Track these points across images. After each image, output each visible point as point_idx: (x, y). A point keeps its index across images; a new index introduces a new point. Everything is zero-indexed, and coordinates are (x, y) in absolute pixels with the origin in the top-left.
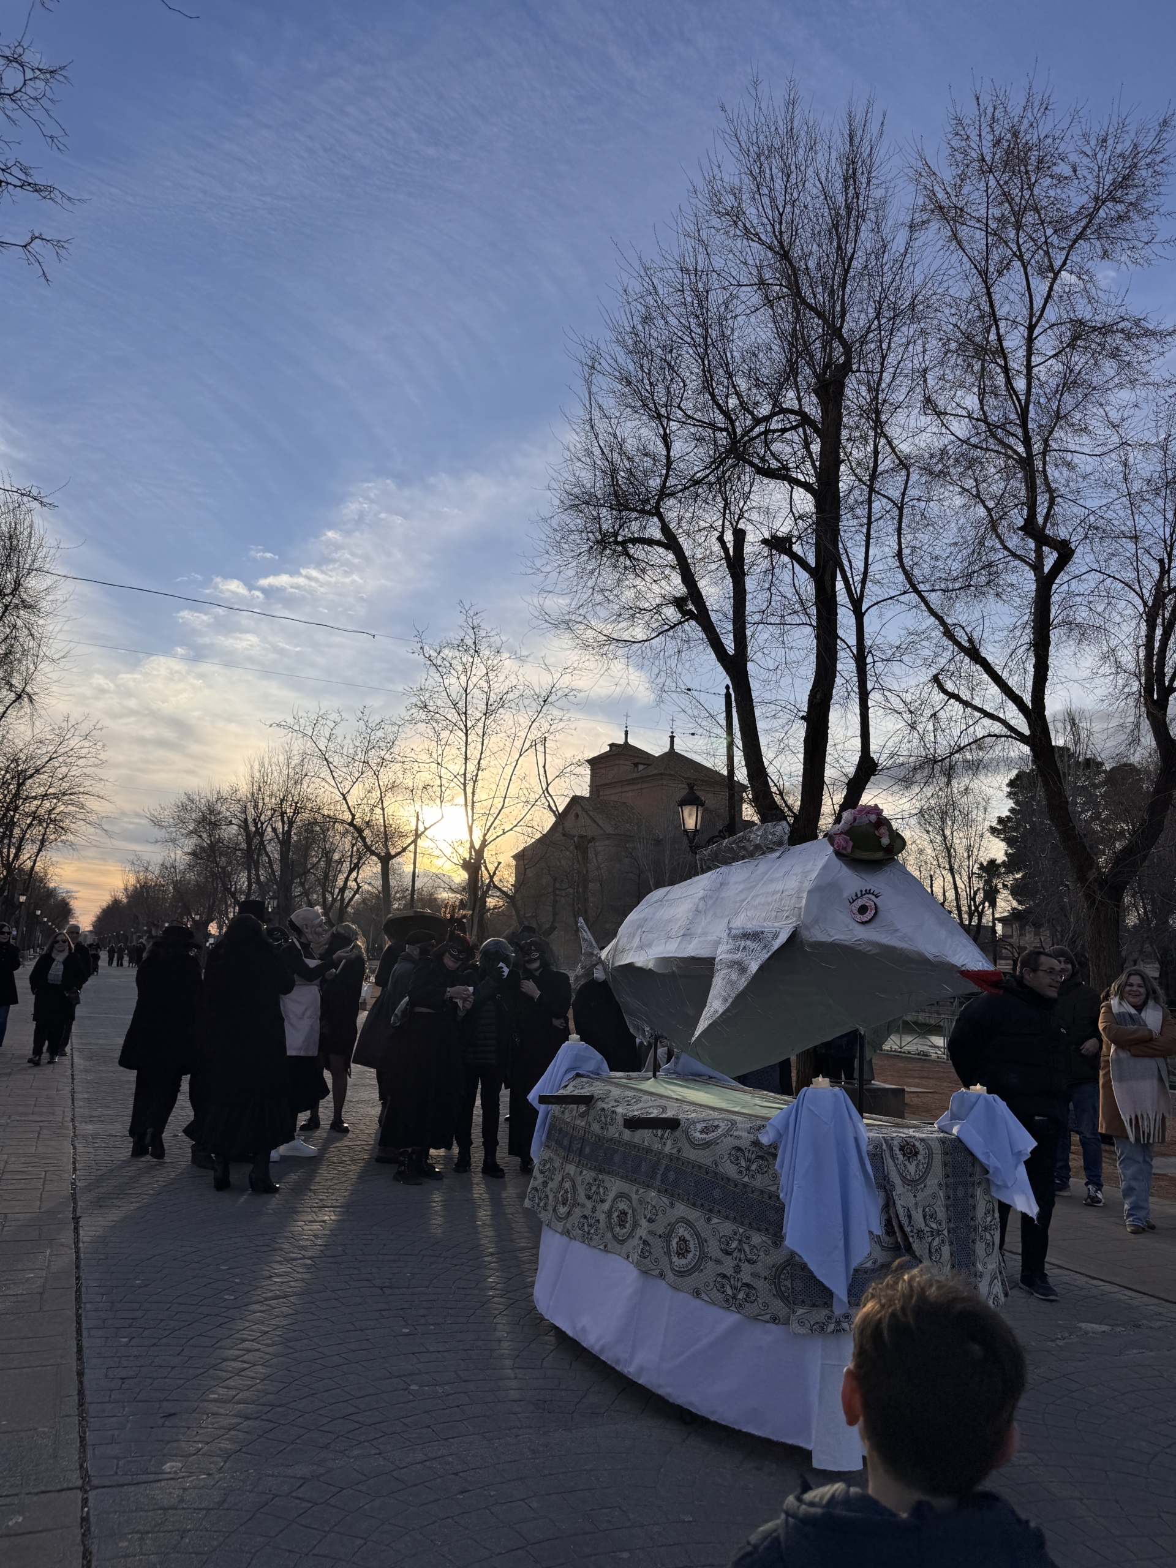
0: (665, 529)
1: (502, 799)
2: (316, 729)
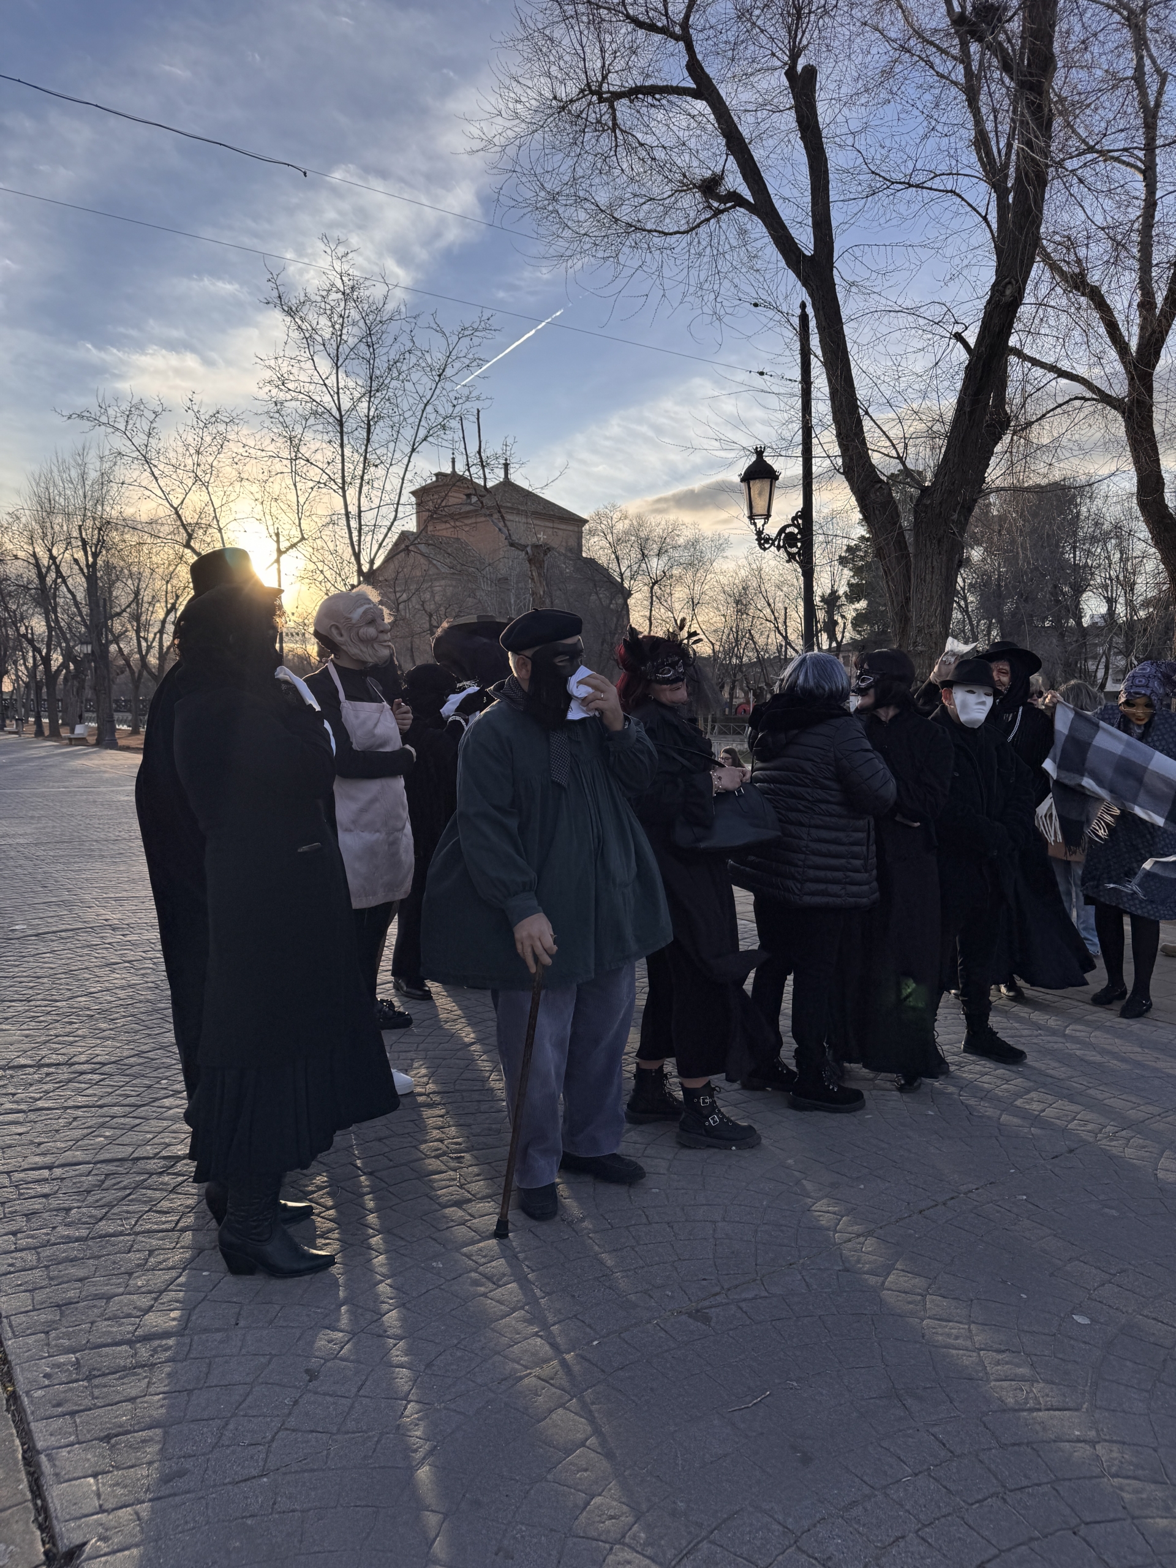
0: (694, 67)
1: (392, 508)
2: (131, 422)
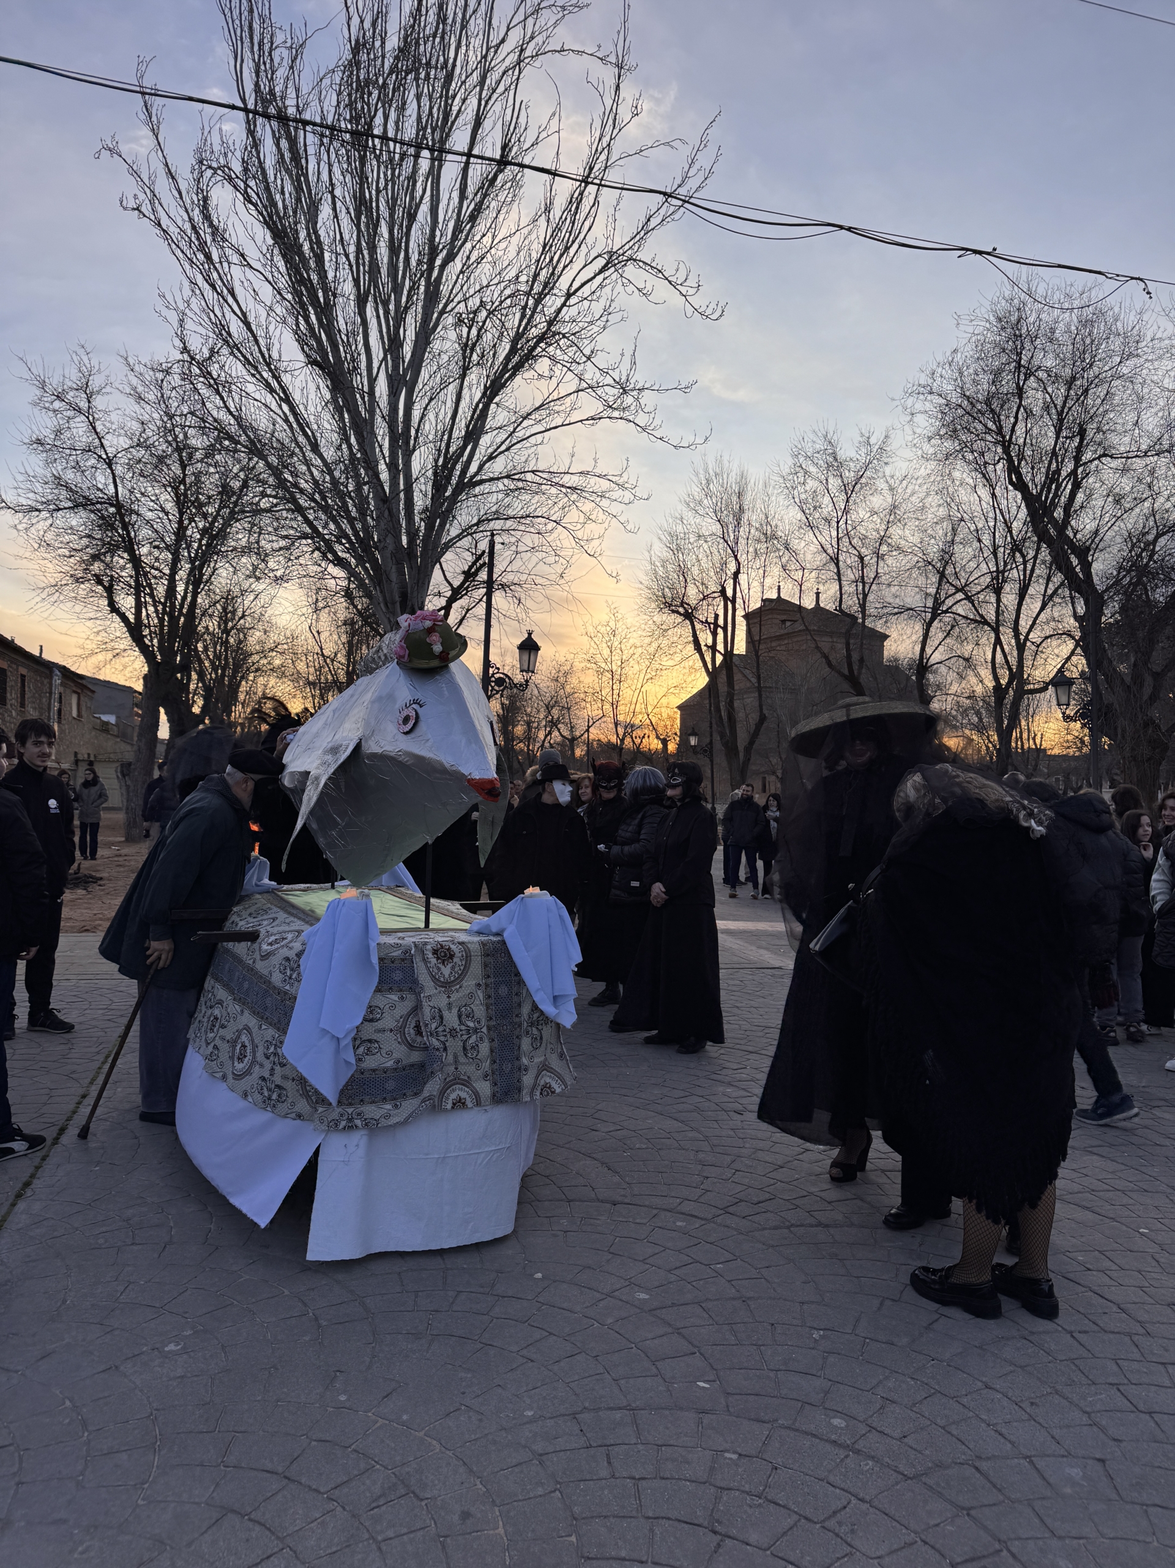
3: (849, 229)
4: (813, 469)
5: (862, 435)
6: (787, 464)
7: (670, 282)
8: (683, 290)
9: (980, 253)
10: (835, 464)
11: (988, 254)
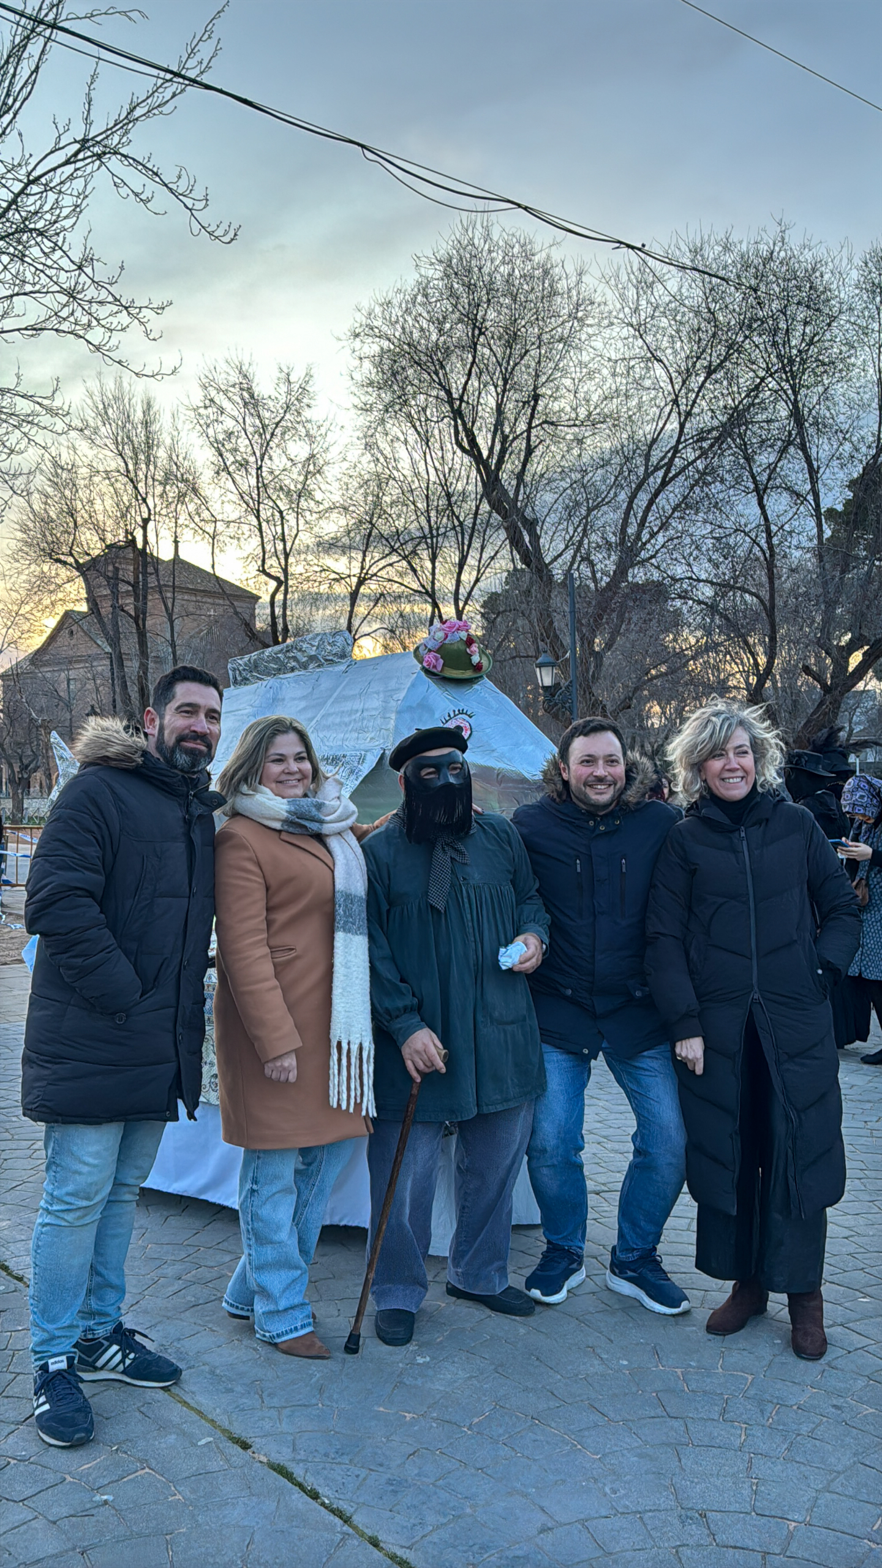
3: (526, 208)
4: (226, 405)
5: (281, 371)
6: (197, 397)
7: (171, 190)
8: (189, 202)
9: (633, 248)
10: (252, 402)
11: (639, 249)
